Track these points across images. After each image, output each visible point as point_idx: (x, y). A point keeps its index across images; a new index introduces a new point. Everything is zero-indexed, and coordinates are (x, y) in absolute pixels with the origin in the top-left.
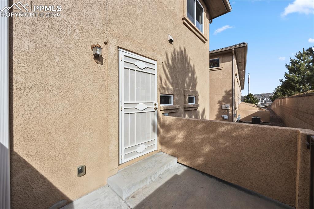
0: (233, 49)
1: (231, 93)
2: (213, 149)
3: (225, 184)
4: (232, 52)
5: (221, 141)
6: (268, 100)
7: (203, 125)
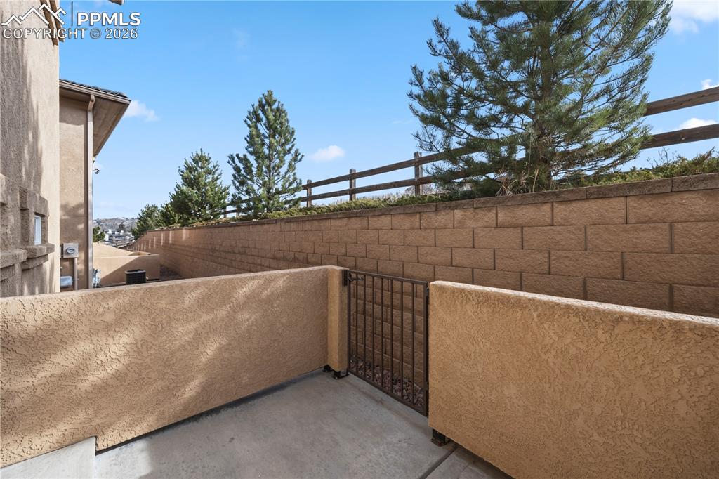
0: (93, 97)
1: (82, 211)
2: (225, 341)
3: (250, 403)
4: (88, 103)
5: (243, 316)
6: (116, 233)
7: (199, 292)
